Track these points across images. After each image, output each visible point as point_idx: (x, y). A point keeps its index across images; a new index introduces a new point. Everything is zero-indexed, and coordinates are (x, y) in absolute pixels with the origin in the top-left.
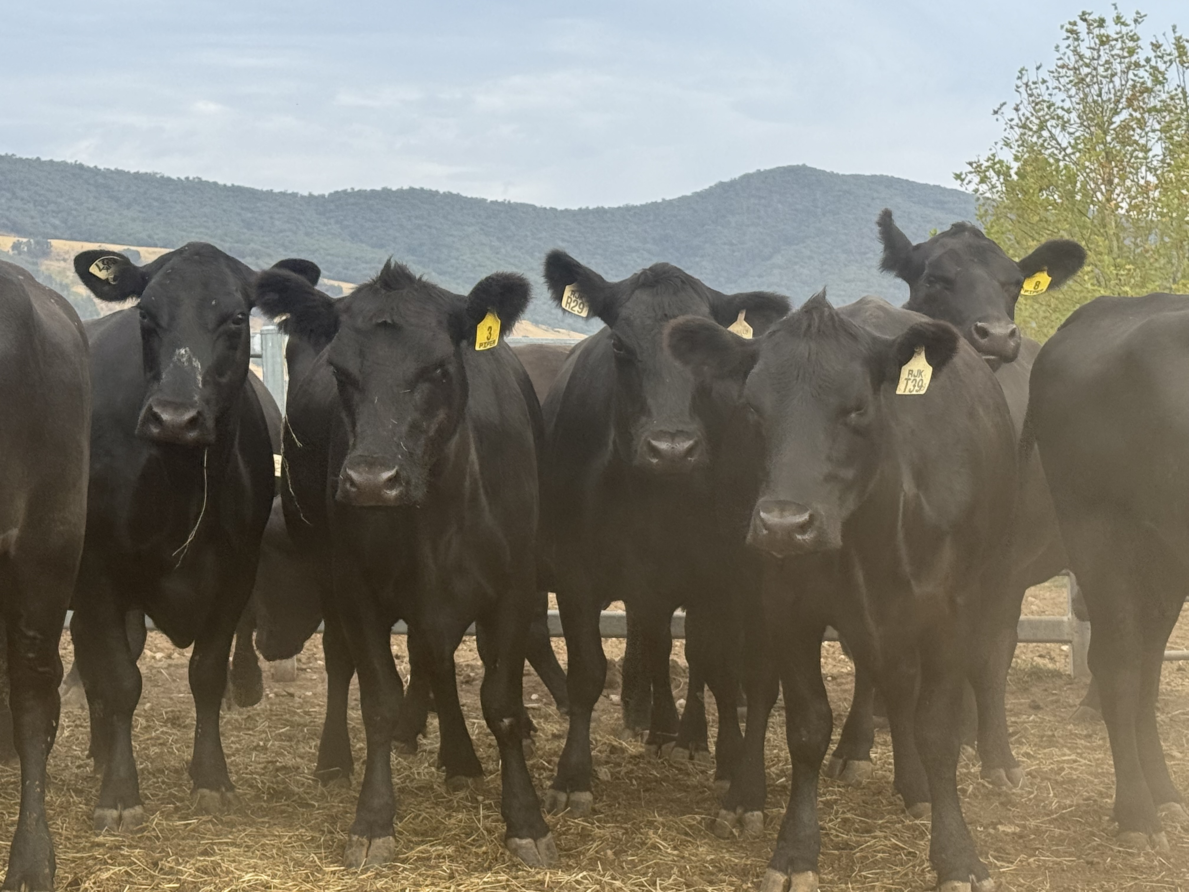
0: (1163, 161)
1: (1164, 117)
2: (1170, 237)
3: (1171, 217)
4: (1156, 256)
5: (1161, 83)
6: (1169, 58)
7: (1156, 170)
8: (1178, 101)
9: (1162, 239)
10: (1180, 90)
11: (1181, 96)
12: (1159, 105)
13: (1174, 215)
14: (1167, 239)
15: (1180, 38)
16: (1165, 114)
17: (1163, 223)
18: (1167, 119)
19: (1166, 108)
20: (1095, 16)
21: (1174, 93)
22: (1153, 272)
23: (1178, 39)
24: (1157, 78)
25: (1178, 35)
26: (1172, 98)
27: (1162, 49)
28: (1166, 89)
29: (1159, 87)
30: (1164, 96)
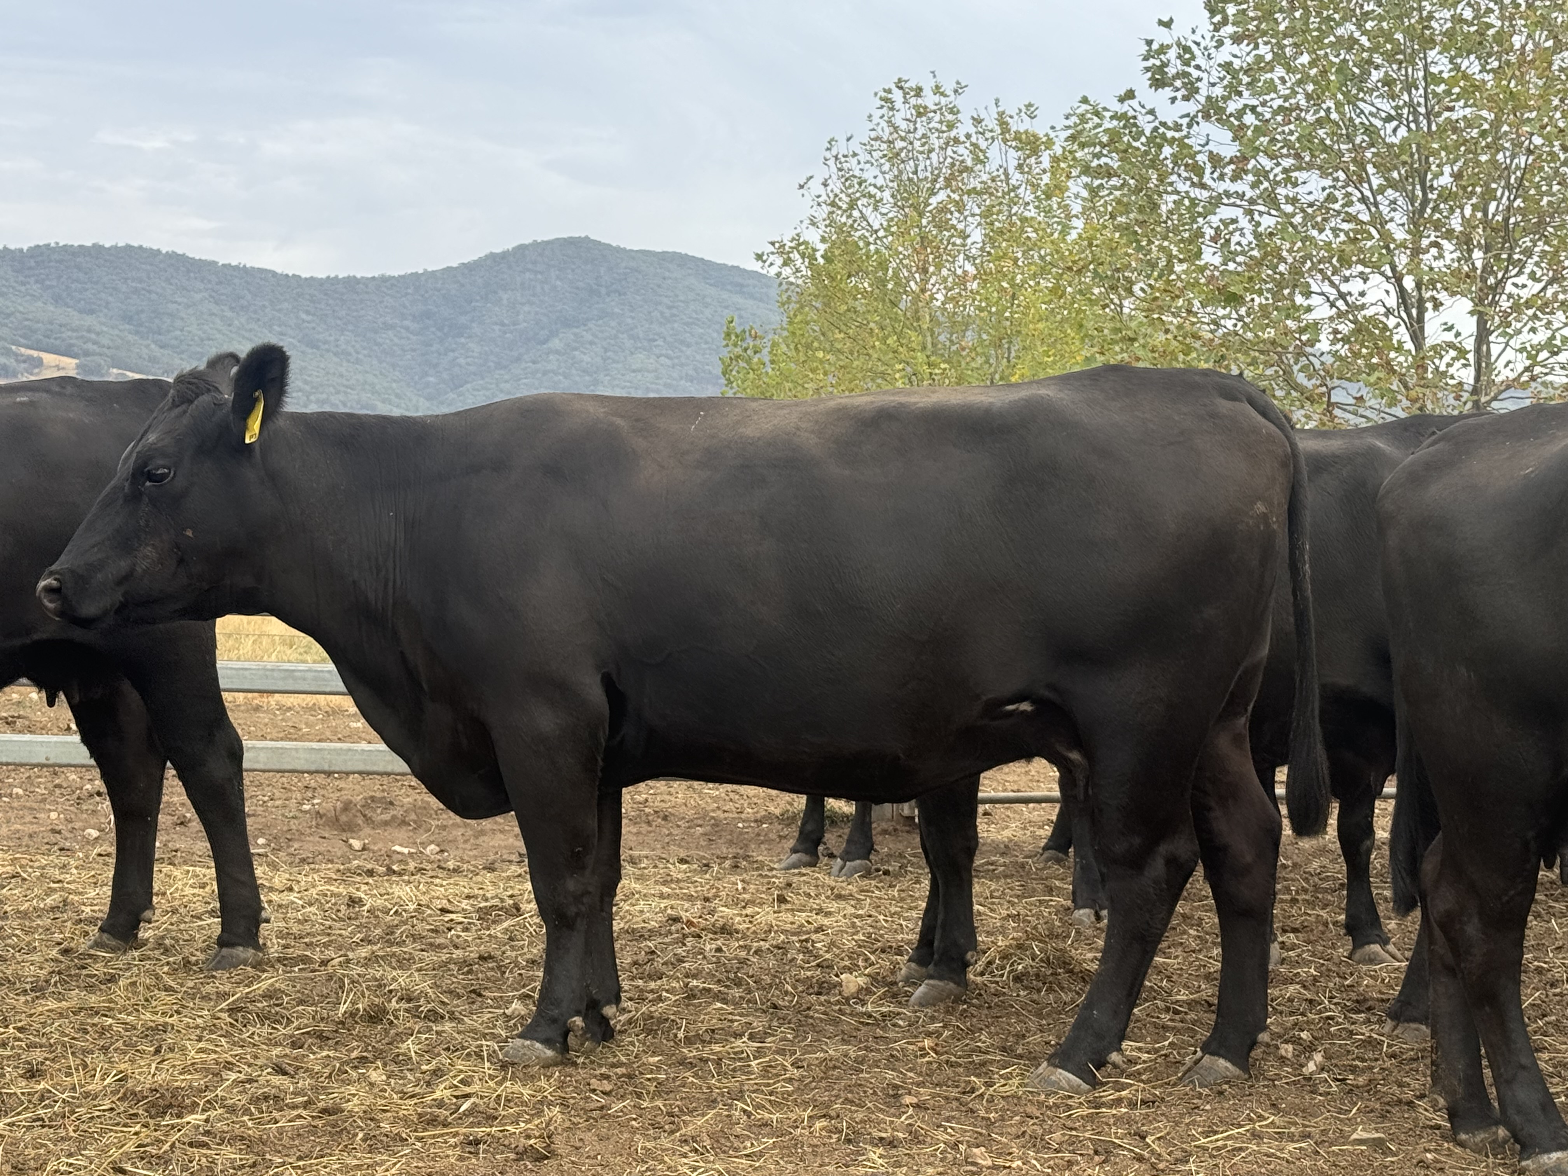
0: (982, 249)
1: (985, 201)
2: (989, 334)
3: (990, 312)
4: (973, 355)
5: (982, 162)
6: (991, 134)
7: (975, 259)
8: (999, 183)
9: (980, 335)
10: (1002, 170)
11: (1003, 177)
12: (979, 187)
13: (994, 309)
14: (985, 337)
15: (1003, 113)
16: (985, 197)
17: (981, 319)
18: (988, 203)
19: (986, 190)
20: (912, 84)
21: (995, 173)
22: (969, 372)
23: (1001, 114)
24: (978, 157)
25: (1000, 109)
26: (993, 180)
27: (983, 124)
28: (987, 169)
29: (979, 167)
30: (985, 177)
